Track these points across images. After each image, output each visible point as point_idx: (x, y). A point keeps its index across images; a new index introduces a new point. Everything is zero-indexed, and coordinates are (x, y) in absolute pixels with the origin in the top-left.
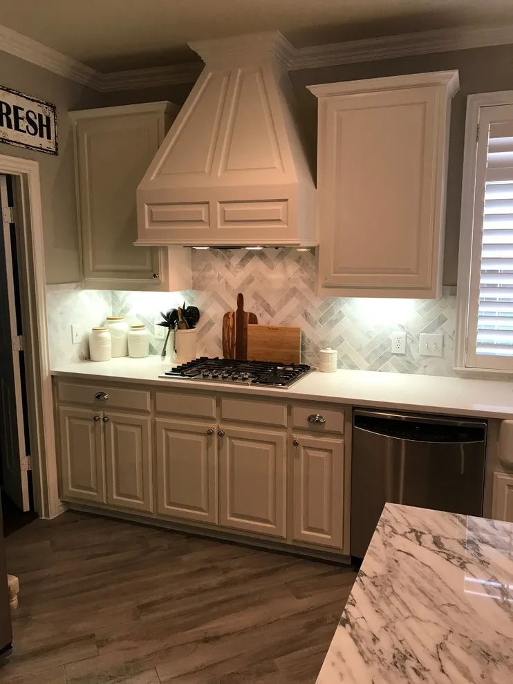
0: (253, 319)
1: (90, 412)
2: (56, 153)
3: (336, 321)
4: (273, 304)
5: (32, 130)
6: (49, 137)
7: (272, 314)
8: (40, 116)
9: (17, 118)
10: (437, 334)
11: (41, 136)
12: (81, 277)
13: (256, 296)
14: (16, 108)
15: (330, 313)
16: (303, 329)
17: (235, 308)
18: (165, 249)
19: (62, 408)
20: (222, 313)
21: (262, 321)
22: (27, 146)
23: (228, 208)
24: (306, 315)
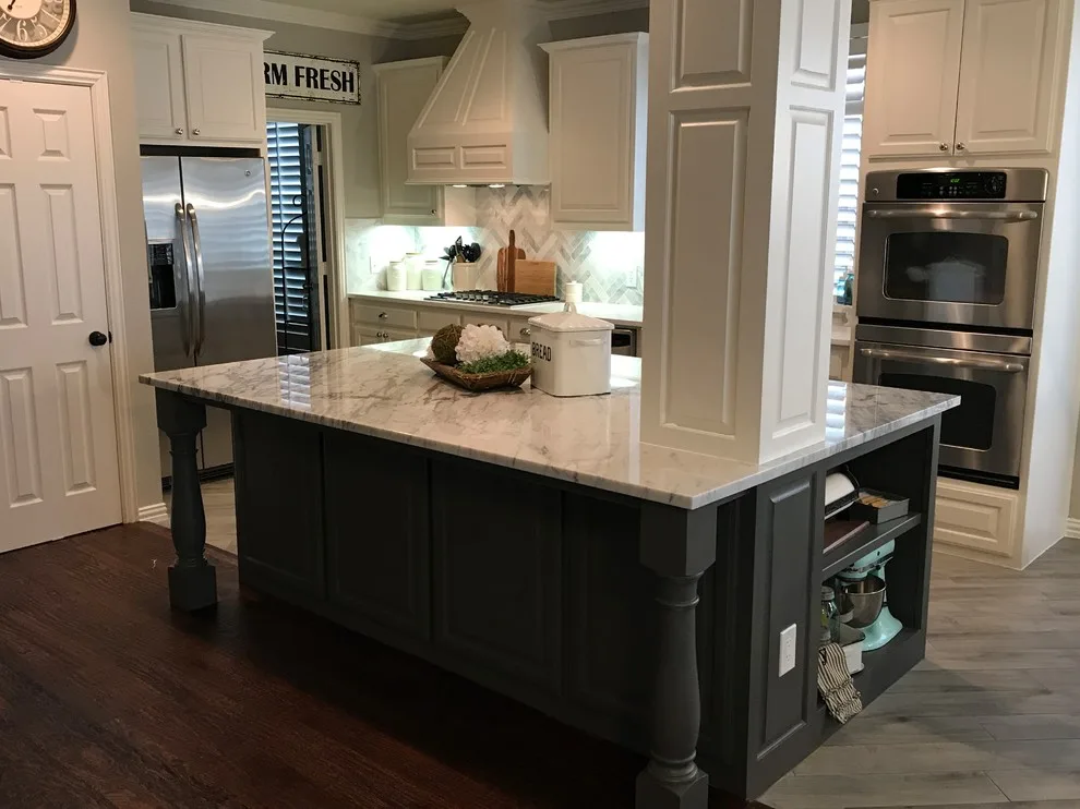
0: (522, 255)
1: (376, 330)
2: (358, 103)
3: (585, 256)
4: (537, 239)
5: (336, 86)
6: (352, 90)
7: (537, 250)
8: (344, 74)
9: (323, 79)
11: (345, 90)
12: (380, 214)
13: (524, 232)
14: (322, 71)
15: (581, 247)
16: (559, 264)
17: (508, 244)
18: (442, 187)
19: (356, 327)
20: (499, 248)
21: (529, 257)
22: (331, 101)
23: (468, 152)
24: (562, 250)
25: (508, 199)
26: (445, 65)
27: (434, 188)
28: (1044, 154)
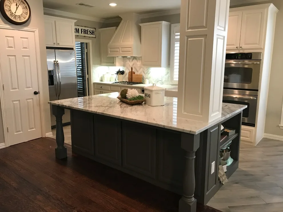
0: (134, 73)
1: (100, 91)
2: (95, 38)
4: (138, 70)
5: (90, 34)
6: (94, 35)
7: (138, 72)
8: (92, 31)
9: (87, 32)
10: (167, 76)
11: (92, 35)
12: (100, 63)
13: (135, 68)
14: (87, 30)
15: (148, 72)
16: (143, 75)
17: (131, 70)
18: (116, 57)
19: (95, 90)
20: (129, 71)
21: (136, 74)
22: (89, 37)
23: (122, 49)
24: (144, 72)
25: (131, 60)
26: (116, 29)
27: (113, 57)
28: (261, 49)
